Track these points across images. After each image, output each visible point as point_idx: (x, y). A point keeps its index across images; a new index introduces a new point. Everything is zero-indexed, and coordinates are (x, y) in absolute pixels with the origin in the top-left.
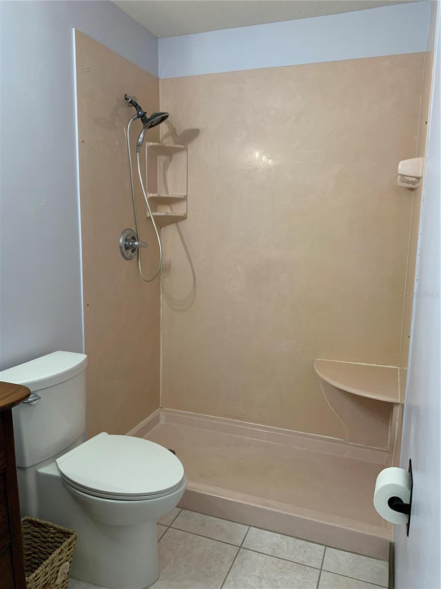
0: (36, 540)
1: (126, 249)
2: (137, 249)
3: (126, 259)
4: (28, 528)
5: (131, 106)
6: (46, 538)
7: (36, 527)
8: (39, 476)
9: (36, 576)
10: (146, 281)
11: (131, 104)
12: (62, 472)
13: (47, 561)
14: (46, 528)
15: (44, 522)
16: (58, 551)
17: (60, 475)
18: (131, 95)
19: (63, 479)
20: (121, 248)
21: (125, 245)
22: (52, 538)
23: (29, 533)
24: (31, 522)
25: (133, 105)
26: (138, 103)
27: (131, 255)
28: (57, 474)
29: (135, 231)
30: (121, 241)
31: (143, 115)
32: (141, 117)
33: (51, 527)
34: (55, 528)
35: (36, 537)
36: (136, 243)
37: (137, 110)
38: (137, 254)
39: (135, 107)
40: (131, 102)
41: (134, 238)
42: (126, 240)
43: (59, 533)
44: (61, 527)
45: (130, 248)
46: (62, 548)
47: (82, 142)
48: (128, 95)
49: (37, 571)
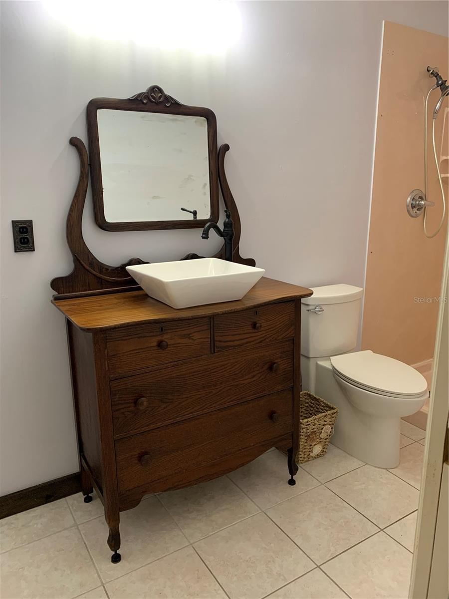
0: (312, 409)
1: (412, 208)
2: (423, 208)
3: (412, 217)
4: (308, 399)
5: (432, 77)
6: (318, 409)
7: (313, 400)
8: (317, 366)
9: (307, 422)
10: (429, 237)
11: (432, 75)
12: (334, 367)
13: (316, 417)
14: (318, 402)
15: (318, 397)
16: (324, 414)
17: (331, 369)
18: (432, 67)
19: (334, 371)
20: (407, 206)
21: (412, 204)
22: (322, 409)
23: (307, 403)
24: (310, 395)
25: (434, 75)
26: (439, 73)
27: (416, 212)
28: (330, 368)
29: (424, 192)
30: (408, 200)
31: (442, 84)
32: (440, 86)
33: (322, 402)
34: (325, 403)
35: (311, 407)
36: (422, 202)
37: (437, 79)
38: (423, 213)
39: (436, 77)
40: (432, 73)
41: (422, 197)
42: (413, 199)
43: (327, 407)
44: (329, 404)
45: (417, 207)
46: (327, 413)
47: (380, 116)
48: (430, 67)
49: (309, 419)
